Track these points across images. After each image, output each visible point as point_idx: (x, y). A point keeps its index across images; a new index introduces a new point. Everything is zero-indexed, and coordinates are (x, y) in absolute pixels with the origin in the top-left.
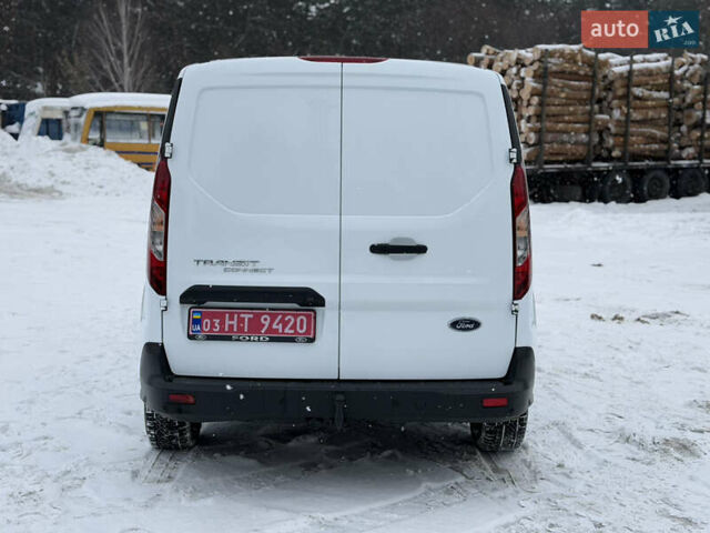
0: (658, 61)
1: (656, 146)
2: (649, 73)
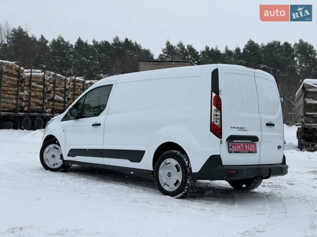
0: (39, 73)
1: (39, 107)
2: (37, 77)
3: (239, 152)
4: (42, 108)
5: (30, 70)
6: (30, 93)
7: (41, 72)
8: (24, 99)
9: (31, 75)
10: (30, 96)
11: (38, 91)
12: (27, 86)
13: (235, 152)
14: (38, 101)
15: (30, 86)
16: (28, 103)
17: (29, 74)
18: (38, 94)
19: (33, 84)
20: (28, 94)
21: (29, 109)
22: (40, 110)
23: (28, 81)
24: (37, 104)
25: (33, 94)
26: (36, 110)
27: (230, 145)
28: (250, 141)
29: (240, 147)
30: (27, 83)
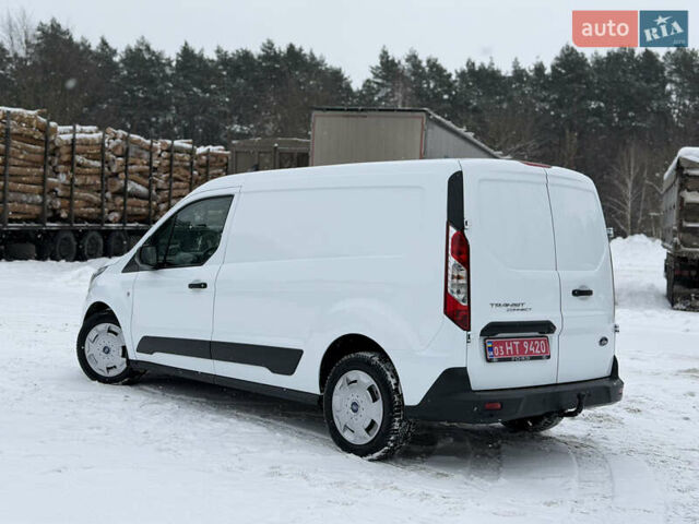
0: (91, 133)
1: (92, 210)
2: (87, 143)
3: (509, 360)
4: (99, 210)
5: (71, 127)
6: (72, 180)
7: (97, 132)
8: (60, 193)
9: (74, 140)
10: (71, 185)
11: (90, 174)
12: (65, 163)
13: (500, 360)
14: (92, 196)
15: (71, 163)
16: (67, 202)
17: (68, 137)
18: (89, 180)
19: (79, 159)
20: (68, 182)
21: (70, 215)
22: (95, 217)
23: (67, 153)
24: (89, 203)
25: (78, 181)
26: (85, 215)
27: (490, 345)
28: (537, 334)
29: (511, 348)
30: (66, 158)
